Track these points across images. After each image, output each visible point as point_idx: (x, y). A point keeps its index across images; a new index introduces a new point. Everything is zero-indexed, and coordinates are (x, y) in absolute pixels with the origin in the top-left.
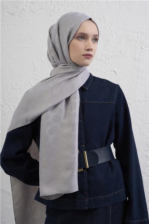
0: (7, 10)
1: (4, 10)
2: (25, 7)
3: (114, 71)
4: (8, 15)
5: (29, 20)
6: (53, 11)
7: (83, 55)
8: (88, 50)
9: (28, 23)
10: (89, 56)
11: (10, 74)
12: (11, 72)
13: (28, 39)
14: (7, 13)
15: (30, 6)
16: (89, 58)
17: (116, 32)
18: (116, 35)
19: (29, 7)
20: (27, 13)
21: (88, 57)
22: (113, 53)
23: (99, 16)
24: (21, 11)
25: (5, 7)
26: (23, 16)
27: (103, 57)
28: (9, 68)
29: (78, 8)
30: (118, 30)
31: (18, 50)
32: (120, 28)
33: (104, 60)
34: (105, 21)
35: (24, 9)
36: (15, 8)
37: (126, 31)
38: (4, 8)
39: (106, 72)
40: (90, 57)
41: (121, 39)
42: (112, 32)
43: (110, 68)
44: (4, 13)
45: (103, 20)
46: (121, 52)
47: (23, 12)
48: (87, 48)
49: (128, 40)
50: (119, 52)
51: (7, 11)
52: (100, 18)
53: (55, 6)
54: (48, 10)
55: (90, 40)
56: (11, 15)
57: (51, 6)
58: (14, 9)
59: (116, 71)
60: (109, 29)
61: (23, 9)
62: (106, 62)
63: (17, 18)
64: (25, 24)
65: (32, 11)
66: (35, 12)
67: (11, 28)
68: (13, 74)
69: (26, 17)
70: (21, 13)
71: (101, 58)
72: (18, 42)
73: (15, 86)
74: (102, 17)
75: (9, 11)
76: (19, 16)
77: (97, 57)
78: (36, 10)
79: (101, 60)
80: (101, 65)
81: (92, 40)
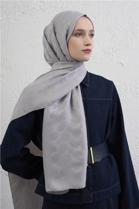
0: (19, 10)
1: (16, 9)
2: (35, 6)
3: (121, 63)
4: (20, 14)
5: (39, 17)
6: (61, 8)
8: (87, 45)
9: (38, 21)
10: (88, 51)
11: (24, 69)
12: (25, 67)
13: (40, 35)
14: (19, 12)
17: (122, 26)
18: (122, 29)
19: (40, 6)
20: (38, 11)
23: (105, 12)
26: (34, 14)
27: (110, 50)
28: (23, 64)
29: (86, 5)
30: (124, 24)
31: (30, 46)
32: (125, 23)
33: (111, 53)
34: (111, 16)
36: (26, 7)
37: (131, 25)
38: (16, 8)
40: (89, 52)
41: (126, 33)
42: (118, 26)
43: (117, 61)
44: (16, 12)
45: (109, 15)
46: (127, 45)
47: (34, 10)
49: (133, 34)
50: (125, 45)
51: (18, 10)
52: (106, 13)
53: (63, 4)
54: (57, 8)
55: (87, 35)
57: (59, 4)
60: (115, 24)
61: (33, 8)
62: (113, 55)
63: (28, 17)
64: (36, 22)
65: (42, 10)
66: (45, 10)
67: (23, 26)
68: (26, 69)
69: (37, 15)
70: (32, 11)
71: (108, 51)
72: (30, 39)
73: (29, 80)
74: (108, 13)
75: (21, 10)
76: (30, 15)
77: (104, 50)
78: (46, 8)
79: (108, 53)
80: (109, 58)
81: (89, 36)
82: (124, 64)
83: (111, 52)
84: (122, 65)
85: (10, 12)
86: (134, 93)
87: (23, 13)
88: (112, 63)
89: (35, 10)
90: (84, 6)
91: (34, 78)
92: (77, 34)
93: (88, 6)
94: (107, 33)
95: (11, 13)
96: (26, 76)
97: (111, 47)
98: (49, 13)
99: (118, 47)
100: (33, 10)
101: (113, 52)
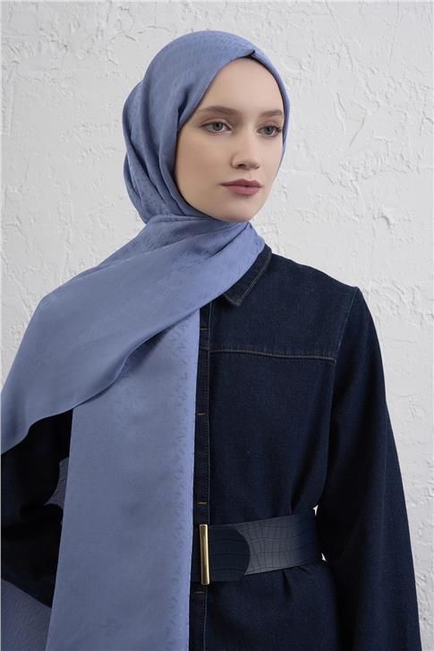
0: (52, 35)
1: (42, 33)
2: (104, 25)
3: (382, 217)
4: (52, 48)
5: (117, 63)
8: (241, 166)
9: (114, 72)
10: (245, 188)
11: (64, 229)
12: (67, 224)
14: (51, 44)
15: (119, 20)
16: (247, 196)
17: (389, 96)
18: (389, 103)
19: (118, 23)
20: (113, 41)
21: (243, 189)
22: (377, 160)
23: (334, 47)
24: (94, 37)
25: (43, 26)
26: (99, 51)
27: (347, 174)
28: (59, 213)
29: (270, 23)
30: (395, 89)
31: (85, 156)
32: (400, 84)
33: (349, 184)
34: (354, 62)
35: (102, 31)
36: (75, 26)
37: (419, 91)
38: (41, 29)
39: (356, 219)
40: (251, 190)
41: (404, 117)
42: (376, 94)
43: (370, 209)
44: (42, 43)
45: (347, 56)
46: (405, 158)
47: (100, 37)
48: (237, 161)
49: (425, 120)
50: (398, 157)
51: (49, 37)
52: (337, 51)
53: (196, 17)
55: (250, 131)
56: (64, 50)
57: (183, 19)
58: (72, 29)
59: (388, 216)
60: (367, 86)
61: (98, 30)
62: (356, 190)
63: (81, 58)
64: (107, 76)
65: (127, 36)
66: (136, 38)
67: (64, 89)
68: (71, 230)
69: (109, 53)
70: (93, 41)
71: (342, 175)
72: (86, 131)
74: (344, 50)
75: (56, 38)
76: (88, 52)
77: (327, 173)
78: (140, 33)
79: (341, 183)
80: (342, 198)
81: (259, 131)
82: (392, 221)
83: (352, 178)
84: (385, 222)
85: (24, 44)
86: (425, 317)
87: (66, 46)
89: (102, 35)
90: (263, 25)
92: (207, 125)
93: (278, 25)
94: (339, 115)
95: (26, 45)
96: (67, 254)
97: (349, 163)
98: (148, 47)
99: (375, 162)
100: (97, 36)
101: (357, 180)
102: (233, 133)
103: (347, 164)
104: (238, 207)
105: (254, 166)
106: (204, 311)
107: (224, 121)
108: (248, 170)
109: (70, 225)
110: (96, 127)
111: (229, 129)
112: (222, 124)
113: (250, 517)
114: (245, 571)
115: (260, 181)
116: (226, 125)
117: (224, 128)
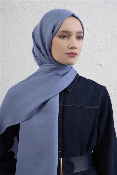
2: (16, 4)
3: (100, 64)
5: (19, 15)
6: (42, 7)
7: (67, 54)
8: (72, 48)
9: (19, 19)
10: (73, 55)
11: (2, 66)
12: (3, 65)
13: (19, 33)
15: (20, 3)
16: (73, 57)
17: (102, 28)
18: (102, 30)
20: (18, 9)
21: (72, 55)
22: (99, 47)
23: (86, 13)
24: (13, 8)
26: (14, 12)
27: (89, 51)
29: (67, 5)
30: (104, 26)
31: (9, 44)
32: (106, 24)
33: (90, 55)
34: (92, 17)
36: (7, 4)
37: (111, 27)
39: (92, 65)
40: (75, 55)
41: (107, 34)
42: (98, 27)
43: (96, 62)
45: (90, 16)
46: (107, 47)
47: (14, 8)
48: (70, 47)
49: (113, 35)
50: (105, 46)
53: (44, 3)
54: (38, 7)
55: (74, 37)
56: (3, 11)
57: (40, 3)
58: (6, 5)
59: (102, 64)
60: (96, 25)
62: (92, 56)
63: (8, 14)
64: (16, 20)
65: (23, 8)
66: (26, 8)
67: (3, 23)
68: (4, 67)
69: (17, 13)
70: (12, 9)
72: (10, 36)
73: (7, 77)
74: (89, 13)
76: (11, 12)
77: (84, 51)
78: (27, 7)
79: (87, 54)
80: (88, 58)
81: (76, 38)
82: (103, 66)
83: (91, 52)
84: (101, 66)
86: (112, 95)
87: (4, 10)
88: (91, 64)
89: (15, 7)
90: (65, 6)
91: (11, 76)
92: (61, 36)
93: (69, 6)
94: (87, 34)
96: (3, 74)
98: (29, 11)
99: (98, 48)
100: (14, 7)
101: (92, 53)
102: (68, 38)
103: (89, 48)
104: (71, 60)
105: (76, 48)
106: (60, 94)
107: (66, 35)
108: (74, 49)
109: (4, 65)
110: (13, 35)
111: (67, 37)
112: (65, 36)
113: (74, 156)
114: (73, 172)
115: (77, 53)
116: (66, 36)
117: (66, 37)
